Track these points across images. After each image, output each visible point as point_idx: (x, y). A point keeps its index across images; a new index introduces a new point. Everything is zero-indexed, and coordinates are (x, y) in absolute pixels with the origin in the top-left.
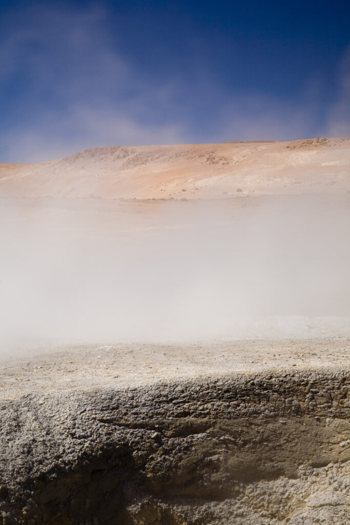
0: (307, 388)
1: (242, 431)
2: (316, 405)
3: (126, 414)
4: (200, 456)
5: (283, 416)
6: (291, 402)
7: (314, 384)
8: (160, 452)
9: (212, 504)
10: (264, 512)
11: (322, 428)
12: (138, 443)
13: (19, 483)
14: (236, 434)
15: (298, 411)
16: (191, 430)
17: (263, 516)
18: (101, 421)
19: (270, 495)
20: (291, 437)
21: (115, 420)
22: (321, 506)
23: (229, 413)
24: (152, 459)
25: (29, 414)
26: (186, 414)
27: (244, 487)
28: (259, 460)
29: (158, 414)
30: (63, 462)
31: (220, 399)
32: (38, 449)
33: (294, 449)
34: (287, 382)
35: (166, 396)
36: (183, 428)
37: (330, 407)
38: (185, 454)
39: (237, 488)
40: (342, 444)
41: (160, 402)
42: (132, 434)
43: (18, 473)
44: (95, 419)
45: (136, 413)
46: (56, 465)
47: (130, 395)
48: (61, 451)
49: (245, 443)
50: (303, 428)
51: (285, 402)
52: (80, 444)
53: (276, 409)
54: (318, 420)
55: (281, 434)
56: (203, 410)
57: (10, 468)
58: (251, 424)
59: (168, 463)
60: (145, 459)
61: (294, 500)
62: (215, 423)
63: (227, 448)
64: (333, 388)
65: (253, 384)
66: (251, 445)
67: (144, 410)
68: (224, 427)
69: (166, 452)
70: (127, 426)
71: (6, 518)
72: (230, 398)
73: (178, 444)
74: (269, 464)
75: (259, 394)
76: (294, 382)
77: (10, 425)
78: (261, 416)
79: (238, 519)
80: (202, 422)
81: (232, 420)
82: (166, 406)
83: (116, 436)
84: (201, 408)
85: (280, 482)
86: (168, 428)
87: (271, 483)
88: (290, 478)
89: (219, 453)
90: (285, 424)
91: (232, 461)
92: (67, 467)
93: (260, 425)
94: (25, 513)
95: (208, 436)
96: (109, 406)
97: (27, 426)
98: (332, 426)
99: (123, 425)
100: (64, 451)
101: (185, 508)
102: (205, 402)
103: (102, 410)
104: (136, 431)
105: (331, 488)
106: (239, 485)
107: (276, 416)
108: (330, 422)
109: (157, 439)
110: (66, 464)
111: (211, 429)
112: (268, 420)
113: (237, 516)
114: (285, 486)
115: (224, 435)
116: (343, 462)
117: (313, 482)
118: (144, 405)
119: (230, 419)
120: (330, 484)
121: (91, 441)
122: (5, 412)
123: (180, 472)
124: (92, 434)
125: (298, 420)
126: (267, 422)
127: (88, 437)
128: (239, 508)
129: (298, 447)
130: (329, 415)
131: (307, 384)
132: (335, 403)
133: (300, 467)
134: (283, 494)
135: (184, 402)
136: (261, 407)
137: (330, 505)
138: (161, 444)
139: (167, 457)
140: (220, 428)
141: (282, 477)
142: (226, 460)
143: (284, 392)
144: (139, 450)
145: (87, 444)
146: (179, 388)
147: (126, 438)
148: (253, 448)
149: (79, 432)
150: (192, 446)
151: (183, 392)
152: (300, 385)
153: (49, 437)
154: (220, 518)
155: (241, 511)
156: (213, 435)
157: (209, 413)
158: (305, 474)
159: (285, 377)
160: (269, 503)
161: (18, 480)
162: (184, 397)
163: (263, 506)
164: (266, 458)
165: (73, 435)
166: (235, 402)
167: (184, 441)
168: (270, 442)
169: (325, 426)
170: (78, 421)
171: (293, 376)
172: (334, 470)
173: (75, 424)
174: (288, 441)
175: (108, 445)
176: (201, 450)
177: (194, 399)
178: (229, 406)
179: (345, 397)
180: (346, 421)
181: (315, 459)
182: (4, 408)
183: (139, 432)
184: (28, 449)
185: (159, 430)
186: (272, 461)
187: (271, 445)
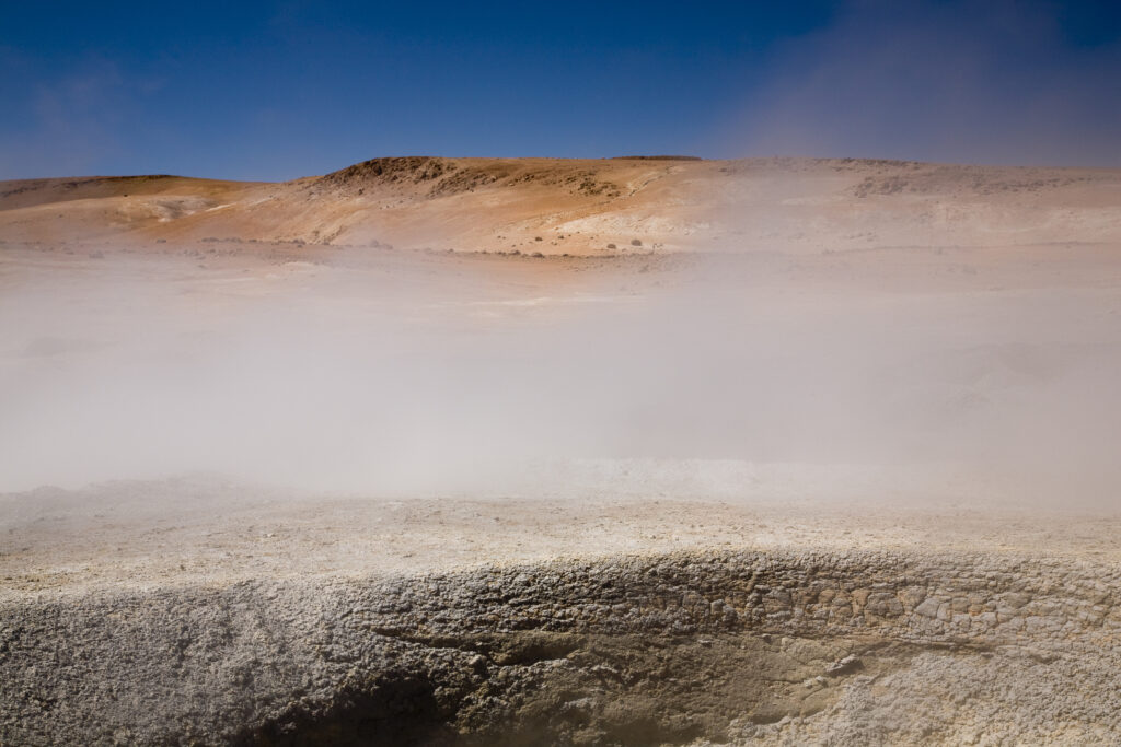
0: (750, 582)
1: (632, 657)
2: (765, 614)
3: (424, 621)
4: (555, 698)
5: (705, 632)
6: (720, 607)
7: (762, 577)
8: (483, 689)
11: (772, 654)
12: (444, 672)
13: (226, 738)
14: (620, 662)
15: (733, 624)
16: (537, 653)
18: (380, 631)
20: (719, 669)
21: (404, 630)
23: (609, 624)
24: (469, 702)
25: (249, 616)
26: (531, 624)
28: (661, 708)
29: (481, 622)
30: (308, 702)
31: (594, 599)
32: (264, 679)
33: (723, 690)
34: (714, 572)
35: (498, 591)
36: (525, 649)
37: (788, 618)
38: (529, 694)
40: (807, 683)
41: (487, 601)
42: (434, 656)
43: (225, 718)
44: (368, 627)
45: (441, 620)
46: (295, 708)
47: (433, 587)
48: (305, 682)
49: (637, 677)
50: (739, 654)
51: (709, 607)
52: (340, 671)
53: (693, 619)
54: (767, 640)
55: (700, 663)
56: (563, 617)
57: (212, 710)
58: (648, 645)
59: (496, 710)
60: (456, 702)
62: (583, 642)
63: (604, 685)
64: (796, 585)
65: (654, 574)
66: (647, 681)
67: (458, 615)
68: (599, 649)
69: (495, 691)
70: (426, 642)
72: (613, 598)
73: (517, 677)
74: (677, 716)
75: (664, 592)
76: (727, 572)
77: (212, 633)
78: (666, 631)
80: (560, 639)
81: (614, 637)
82: (497, 609)
83: (405, 659)
84: (560, 614)
86: (498, 648)
88: (714, 741)
89: (590, 695)
90: (709, 645)
91: (613, 708)
92: (315, 712)
93: (664, 647)
95: (570, 665)
96: (394, 606)
97: (245, 636)
98: (792, 650)
99: (419, 640)
100: (310, 683)
102: (566, 604)
103: (381, 613)
104: (442, 652)
107: (692, 631)
108: (789, 645)
109: (480, 667)
110: (313, 707)
111: (576, 653)
112: (679, 637)
115: (600, 663)
116: (808, 714)
118: (457, 606)
119: (610, 634)
121: (360, 666)
122: (205, 609)
123: (518, 726)
124: (361, 654)
125: (732, 638)
126: (677, 643)
127: (355, 659)
129: (731, 688)
130: (787, 631)
131: (750, 576)
132: (798, 611)
133: (732, 723)
135: (530, 603)
136: (666, 614)
138: (486, 676)
139: (495, 699)
140: (593, 651)
141: (699, 740)
142: (601, 708)
143: (709, 589)
144: (445, 685)
145: (351, 673)
146: (522, 578)
147: (422, 663)
148: (650, 687)
149: (339, 650)
150: (541, 681)
151: (527, 584)
152: (737, 577)
153: (284, 658)
156: (579, 662)
157: (573, 624)
158: (740, 735)
159: (712, 562)
161: (225, 732)
162: (530, 594)
164: (673, 706)
165: (327, 656)
166: (621, 605)
167: (527, 672)
168: (681, 677)
169: (778, 651)
170: (337, 631)
171: (726, 562)
172: (792, 729)
173: (331, 636)
174: (712, 677)
175: (390, 674)
176: (557, 689)
177: (547, 598)
178: (609, 612)
179: (815, 600)
180: (816, 643)
181: (758, 709)
182: (203, 603)
183: (447, 653)
184: (245, 678)
185: (484, 650)
186: (683, 710)
187: (682, 682)
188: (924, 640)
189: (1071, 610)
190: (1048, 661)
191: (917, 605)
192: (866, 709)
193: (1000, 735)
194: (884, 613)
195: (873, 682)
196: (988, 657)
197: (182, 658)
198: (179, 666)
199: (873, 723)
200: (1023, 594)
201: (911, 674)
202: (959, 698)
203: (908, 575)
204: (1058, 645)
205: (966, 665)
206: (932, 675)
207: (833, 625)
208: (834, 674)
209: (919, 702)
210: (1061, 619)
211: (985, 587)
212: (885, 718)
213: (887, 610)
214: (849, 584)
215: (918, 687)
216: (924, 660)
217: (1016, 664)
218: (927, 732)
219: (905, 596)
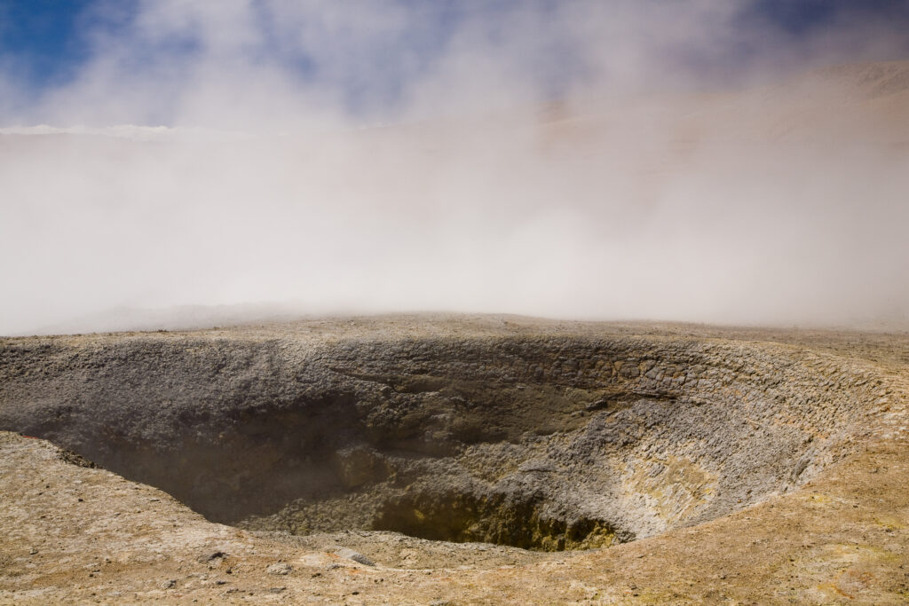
0: (557, 355)
1: (475, 393)
2: (561, 373)
3: (361, 366)
4: (427, 413)
5: (522, 382)
6: (534, 368)
7: (566, 351)
8: (386, 404)
9: (429, 460)
10: (477, 473)
11: (559, 397)
12: (365, 393)
13: (223, 411)
16: (424, 387)
17: (475, 476)
18: (333, 369)
19: (488, 457)
20: (525, 403)
21: (347, 370)
22: (530, 471)
23: (466, 374)
24: (376, 410)
25: (265, 356)
26: (422, 372)
27: (465, 448)
28: (486, 422)
29: (393, 369)
30: (279, 401)
31: (461, 360)
32: (257, 387)
33: (524, 415)
34: (537, 348)
35: (408, 352)
36: (416, 385)
37: (573, 376)
38: (411, 409)
39: (458, 448)
40: (573, 414)
41: (400, 358)
42: (361, 384)
43: (226, 403)
44: (327, 367)
45: (370, 366)
46: (269, 403)
47: (371, 348)
48: (280, 391)
49: (476, 405)
50: (539, 395)
51: (528, 368)
52: (303, 387)
53: (517, 374)
54: (558, 388)
55: (514, 399)
56: (441, 369)
57: (220, 398)
58: (486, 387)
59: (390, 416)
60: (368, 409)
61: (508, 464)
62: (450, 383)
63: (457, 408)
64: (584, 357)
66: (480, 407)
67: (381, 364)
68: (458, 388)
69: (392, 406)
70: (358, 377)
71: (201, 437)
72: (472, 359)
73: (407, 400)
74: (494, 428)
75: (503, 358)
76: (545, 348)
77: (239, 363)
78: (499, 380)
79: (450, 476)
81: (467, 381)
82: (404, 362)
83: (344, 384)
84: (439, 367)
85: (500, 446)
86: (400, 383)
87: (492, 446)
88: (512, 443)
89: (447, 413)
90: (522, 390)
91: (458, 421)
92: (280, 406)
93: (495, 389)
94: (221, 436)
95: (440, 395)
96: (346, 357)
97: (257, 365)
98: (570, 395)
99: (355, 375)
100: (283, 391)
101: (400, 459)
102: (445, 361)
103: (337, 360)
104: (366, 383)
105: (547, 456)
106: (460, 445)
107: (514, 381)
108: (570, 392)
109: (386, 392)
110: (280, 403)
111: (444, 389)
112: (506, 384)
113: (450, 473)
114: (504, 450)
115: (457, 395)
116: (568, 431)
117: (533, 449)
118: (383, 359)
119: (465, 380)
120: (548, 452)
121: (315, 386)
122: (241, 351)
123: (401, 425)
124: (318, 380)
125: (537, 386)
126: (503, 387)
127: (313, 382)
128: (455, 466)
129: (529, 414)
130: (570, 384)
131: (558, 351)
132: (580, 372)
133: (525, 433)
134: (500, 457)
135: (425, 360)
136: (501, 371)
137: (538, 470)
138: (389, 398)
139: (391, 410)
140: (454, 388)
141: (504, 442)
142: (452, 420)
143: (532, 357)
144: (364, 400)
145: (309, 389)
146: (424, 346)
147: (353, 387)
148: (482, 410)
149: (306, 377)
150: (420, 403)
151: (426, 349)
152: (550, 352)
154: (432, 473)
155: (454, 469)
156: (444, 394)
157: (445, 373)
158: (527, 441)
159: (538, 342)
160: (484, 464)
161: (223, 409)
162: (426, 355)
163: (478, 467)
164: (492, 421)
165: (299, 379)
166: (475, 364)
167: (413, 397)
168: (501, 406)
169: (563, 395)
170: (310, 367)
171: (547, 342)
172: (557, 439)
173: (304, 370)
174: (519, 407)
175: (331, 391)
176: (429, 407)
177: (435, 358)
178: (467, 368)
179: (593, 367)
180: (586, 392)
181: (541, 427)
182: (242, 348)
183: (368, 384)
184: (247, 385)
185: (391, 384)
186: (498, 425)
187: (501, 409)
188: (644, 392)
189: (721, 375)
190: (699, 405)
191: (648, 371)
192: (598, 430)
193: (659, 446)
194: (629, 376)
195: (610, 415)
196: (673, 402)
197: (217, 372)
198: (213, 376)
199: (598, 438)
200: (704, 366)
201: (630, 411)
202: (648, 425)
203: (649, 354)
204: (707, 396)
205: (659, 408)
206: (640, 412)
207: (598, 382)
208: (590, 409)
209: (628, 427)
210: (715, 380)
211: (687, 362)
212: (607, 435)
213: (630, 373)
214: (614, 358)
215: (630, 418)
216: (639, 404)
217: (683, 407)
218: (625, 444)
219: (643, 366)
